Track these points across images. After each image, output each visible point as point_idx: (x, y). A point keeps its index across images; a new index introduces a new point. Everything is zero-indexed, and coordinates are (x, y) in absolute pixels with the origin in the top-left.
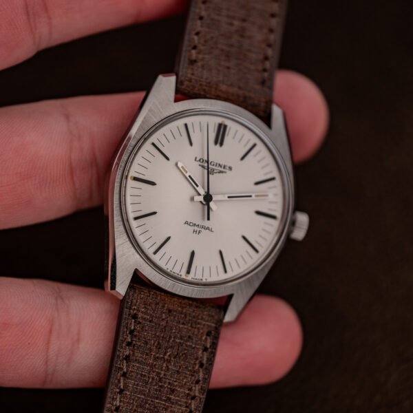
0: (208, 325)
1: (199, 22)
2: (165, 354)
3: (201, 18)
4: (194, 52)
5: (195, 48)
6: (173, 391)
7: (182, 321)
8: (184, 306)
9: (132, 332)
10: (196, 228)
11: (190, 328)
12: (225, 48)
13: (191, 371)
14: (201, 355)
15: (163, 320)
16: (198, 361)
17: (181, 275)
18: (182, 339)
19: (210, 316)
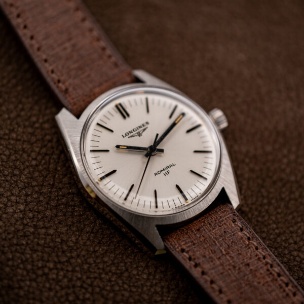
0: (228, 218)
1: (47, 65)
2: (221, 251)
3: (46, 61)
4: (60, 85)
5: (59, 81)
6: (248, 265)
7: (211, 229)
8: (203, 220)
9: (190, 259)
10: (164, 172)
11: (220, 228)
12: (76, 65)
13: (246, 247)
14: (243, 234)
15: (200, 237)
16: (244, 239)
17: (184, 205)
18: (222, 237)
19: (224, 212)
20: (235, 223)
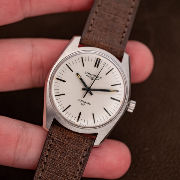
0: (85, 146)
2: (64, 156)
3: (96, 13)
4: (90, 27)
5: (91, 25)
6: (66, 173)
7: (74, 143)
8: (76, 137)
9: (50, 145)
10: (83, 102)
11: (77, 146)
12: (105, 26)
13: (75, 165)
14: (81, 159)
15: (65, 141)
16: (79, 161)
17: (74, 122)
18: (73, 151)
19: (87, 143)
20: (85, 152)
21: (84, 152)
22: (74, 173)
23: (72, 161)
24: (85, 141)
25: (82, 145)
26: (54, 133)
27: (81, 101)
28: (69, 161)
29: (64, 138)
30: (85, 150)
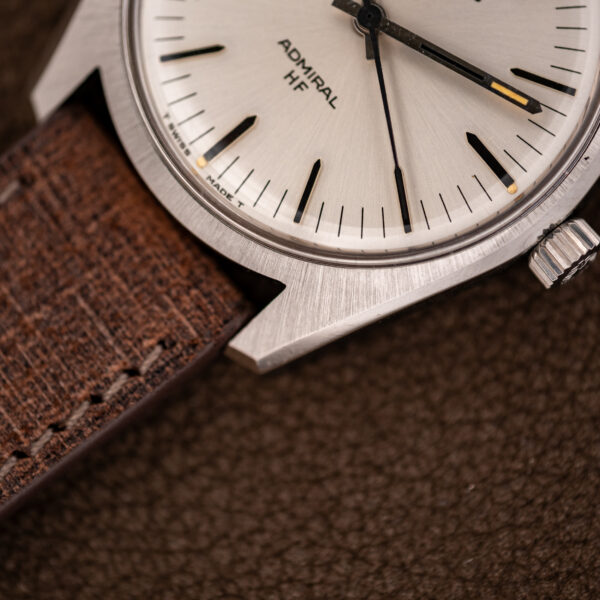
0: (179, 322)
8: (157, 240)
11: (131, 297)
13: (60, 391)
14: (111, 375)
15: (85, 233)
16: (93, 383)
17: (188, 152)
18: (92, 305)
19: (199, 307)
20: (158, 349)
21: (152, 348)
22: (28, 430)
23: (56, 358)
24: (194, 292)
25: (165, 307)
26: (54, 157)
27: (294, 55)
28: (39, 351)
29: (89, 212)
30: (161, 343)
